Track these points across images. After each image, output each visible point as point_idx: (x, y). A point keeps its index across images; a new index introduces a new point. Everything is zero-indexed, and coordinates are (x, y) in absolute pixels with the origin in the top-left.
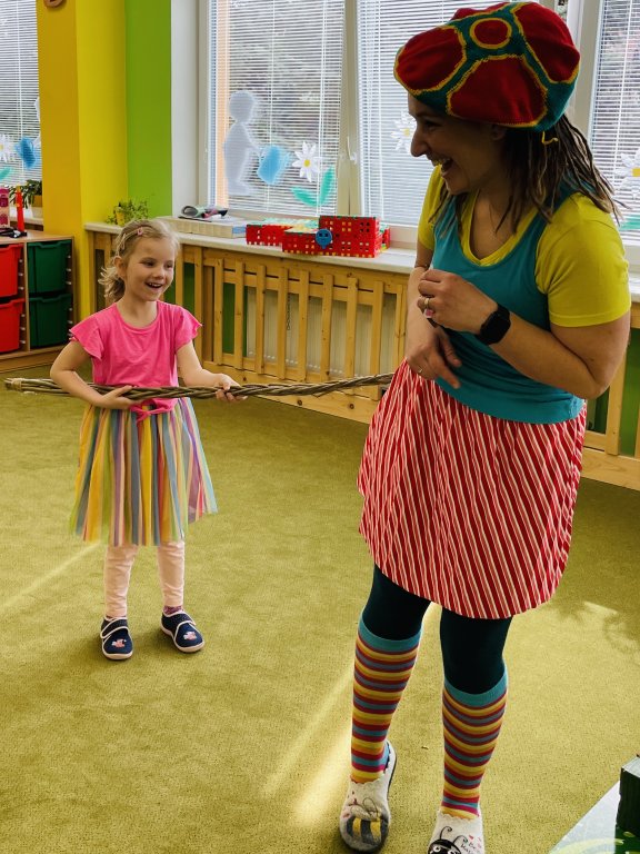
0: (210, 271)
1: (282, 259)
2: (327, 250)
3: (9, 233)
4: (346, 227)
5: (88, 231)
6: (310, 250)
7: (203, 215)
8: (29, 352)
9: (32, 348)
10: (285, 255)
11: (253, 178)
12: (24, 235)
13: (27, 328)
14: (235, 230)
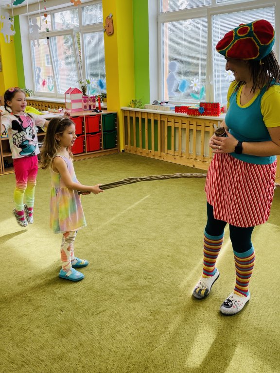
0: (163, 122)
1: (187, 117)
2: (203, 114)
3: (96, 111)
4: (209, 106)
5: (122, 110)
6: (197, 114)
7: (160, 104)
8: (103, 151)
9: (104, 149)
10: (188, 116)
11: (177, 91)
12: (101, 111)
13: (102, 143)
14: (171, 108)
